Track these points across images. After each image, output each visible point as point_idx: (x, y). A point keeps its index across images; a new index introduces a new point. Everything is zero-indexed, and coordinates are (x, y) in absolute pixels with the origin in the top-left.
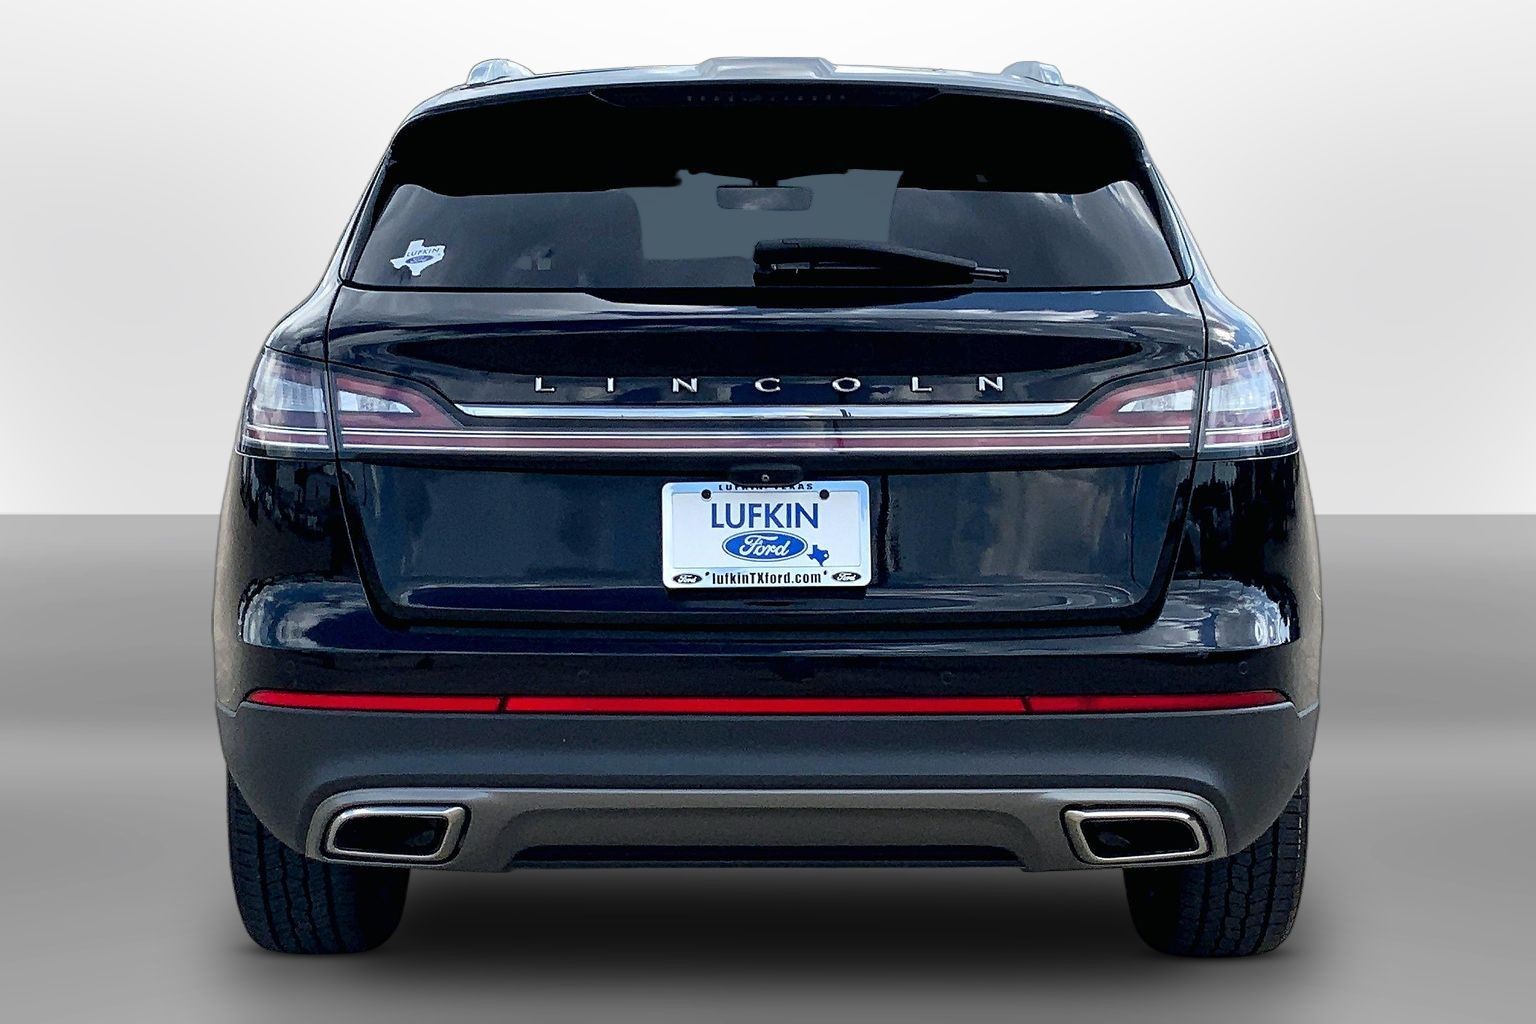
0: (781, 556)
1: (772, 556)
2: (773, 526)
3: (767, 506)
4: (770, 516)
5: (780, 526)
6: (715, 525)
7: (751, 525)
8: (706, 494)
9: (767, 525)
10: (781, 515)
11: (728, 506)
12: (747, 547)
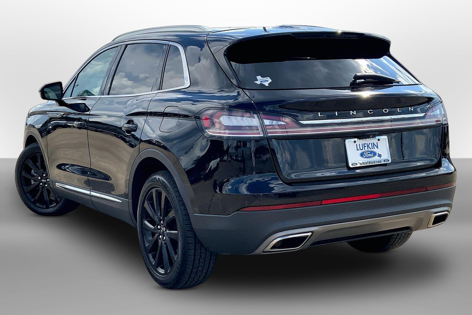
0: (372, 157)
1: (370, 157)
2: (369, 149)
3: (367, 144)
4: (368, 146)
5: (371, 149)
6: (357, 150)
7: (365, 149)
8: (355, 142)
9: (368, 149)
10: (370, 146)
11: (359, 144)
12: (365, 155)
